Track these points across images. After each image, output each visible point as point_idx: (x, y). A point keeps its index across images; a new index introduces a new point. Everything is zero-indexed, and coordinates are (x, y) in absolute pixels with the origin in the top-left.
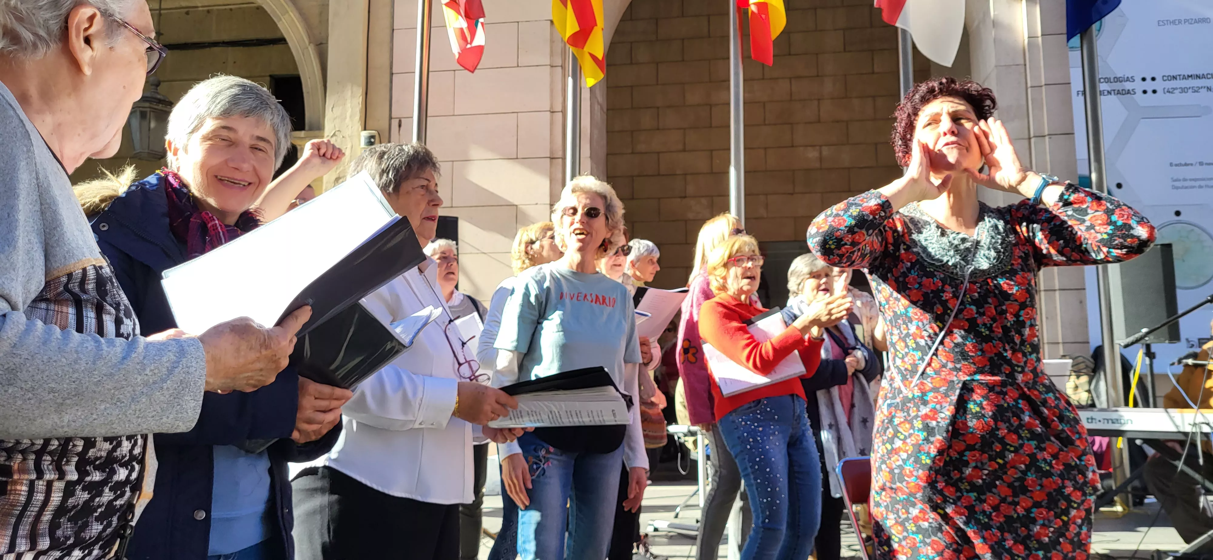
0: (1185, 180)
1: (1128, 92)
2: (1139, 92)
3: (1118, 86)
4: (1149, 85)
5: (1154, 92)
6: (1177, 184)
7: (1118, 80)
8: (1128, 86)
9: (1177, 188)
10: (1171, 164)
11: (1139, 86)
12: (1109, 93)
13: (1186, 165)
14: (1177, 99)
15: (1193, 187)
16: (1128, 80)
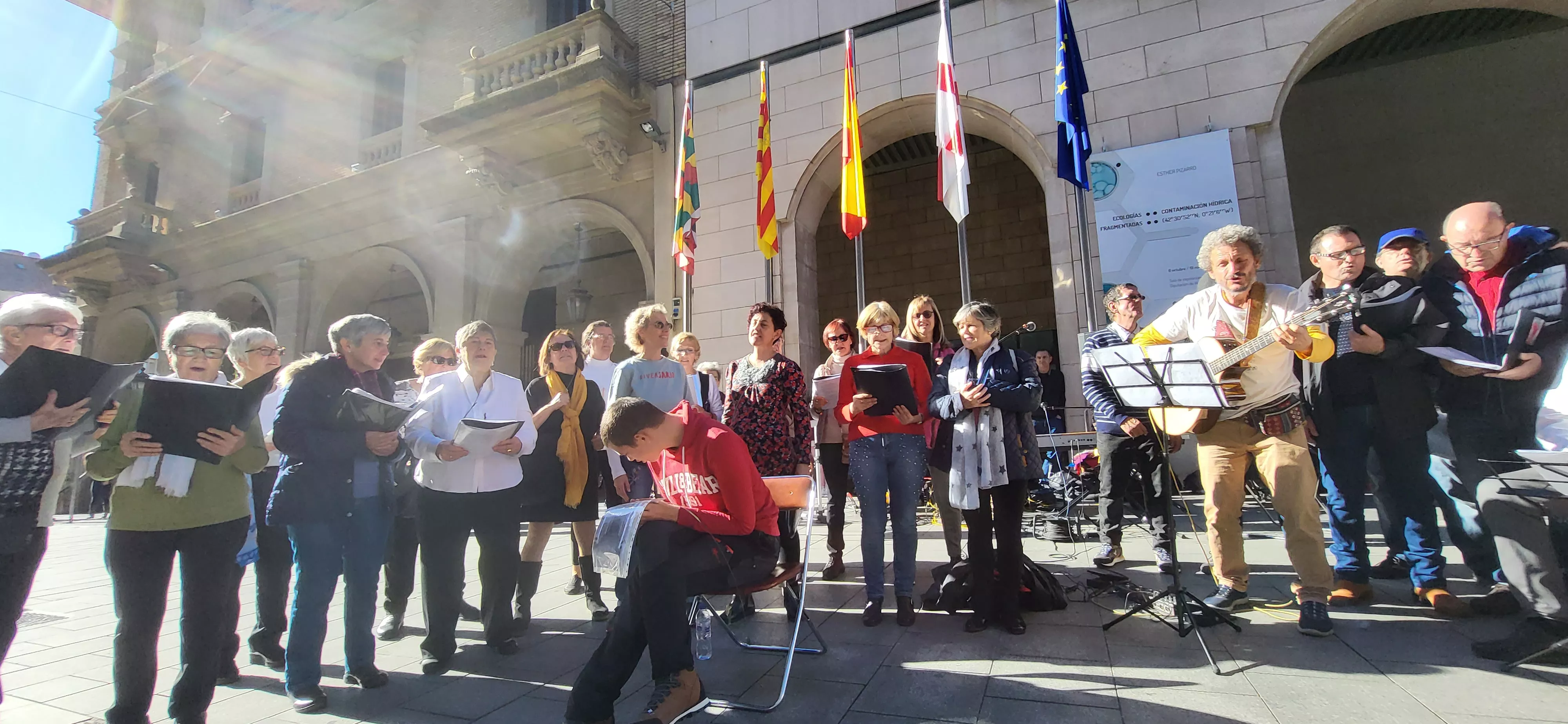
0: (1180, 280)
1: (1137, 224)
2: (1145, 223)
3: (1130, 221)
4: (1152, 218)
5: (1156, 222)
6: (1174, 283)
7: (1129, 216)
8: (1136, 220)
9: (1174, 286)
10: (1170, 271)
11: (1144, 219)
12: (1123, 226)
13: (1181, 270)
14: (1172, 224)
15: (1185, 285)
16: (1137, 216)
